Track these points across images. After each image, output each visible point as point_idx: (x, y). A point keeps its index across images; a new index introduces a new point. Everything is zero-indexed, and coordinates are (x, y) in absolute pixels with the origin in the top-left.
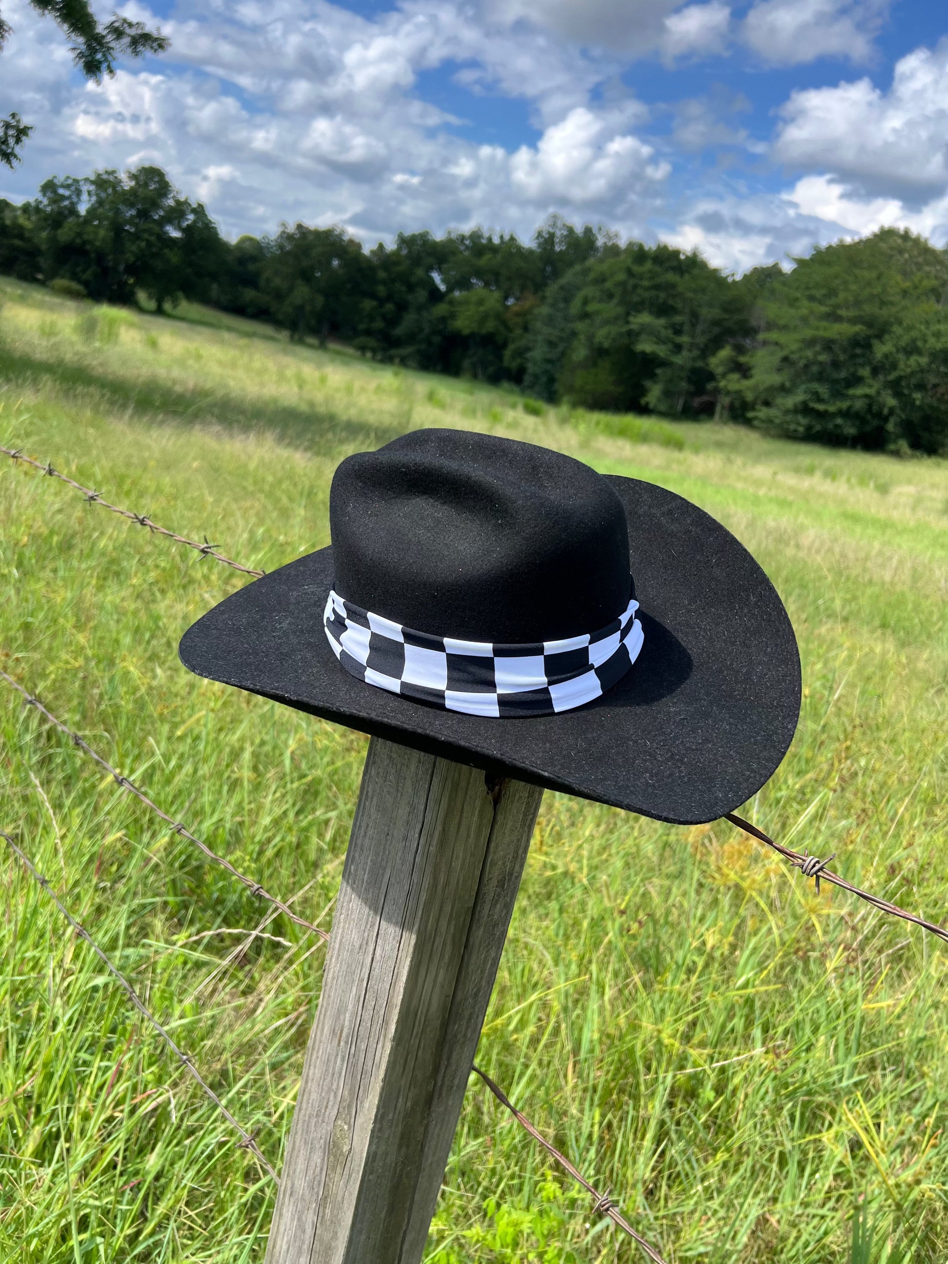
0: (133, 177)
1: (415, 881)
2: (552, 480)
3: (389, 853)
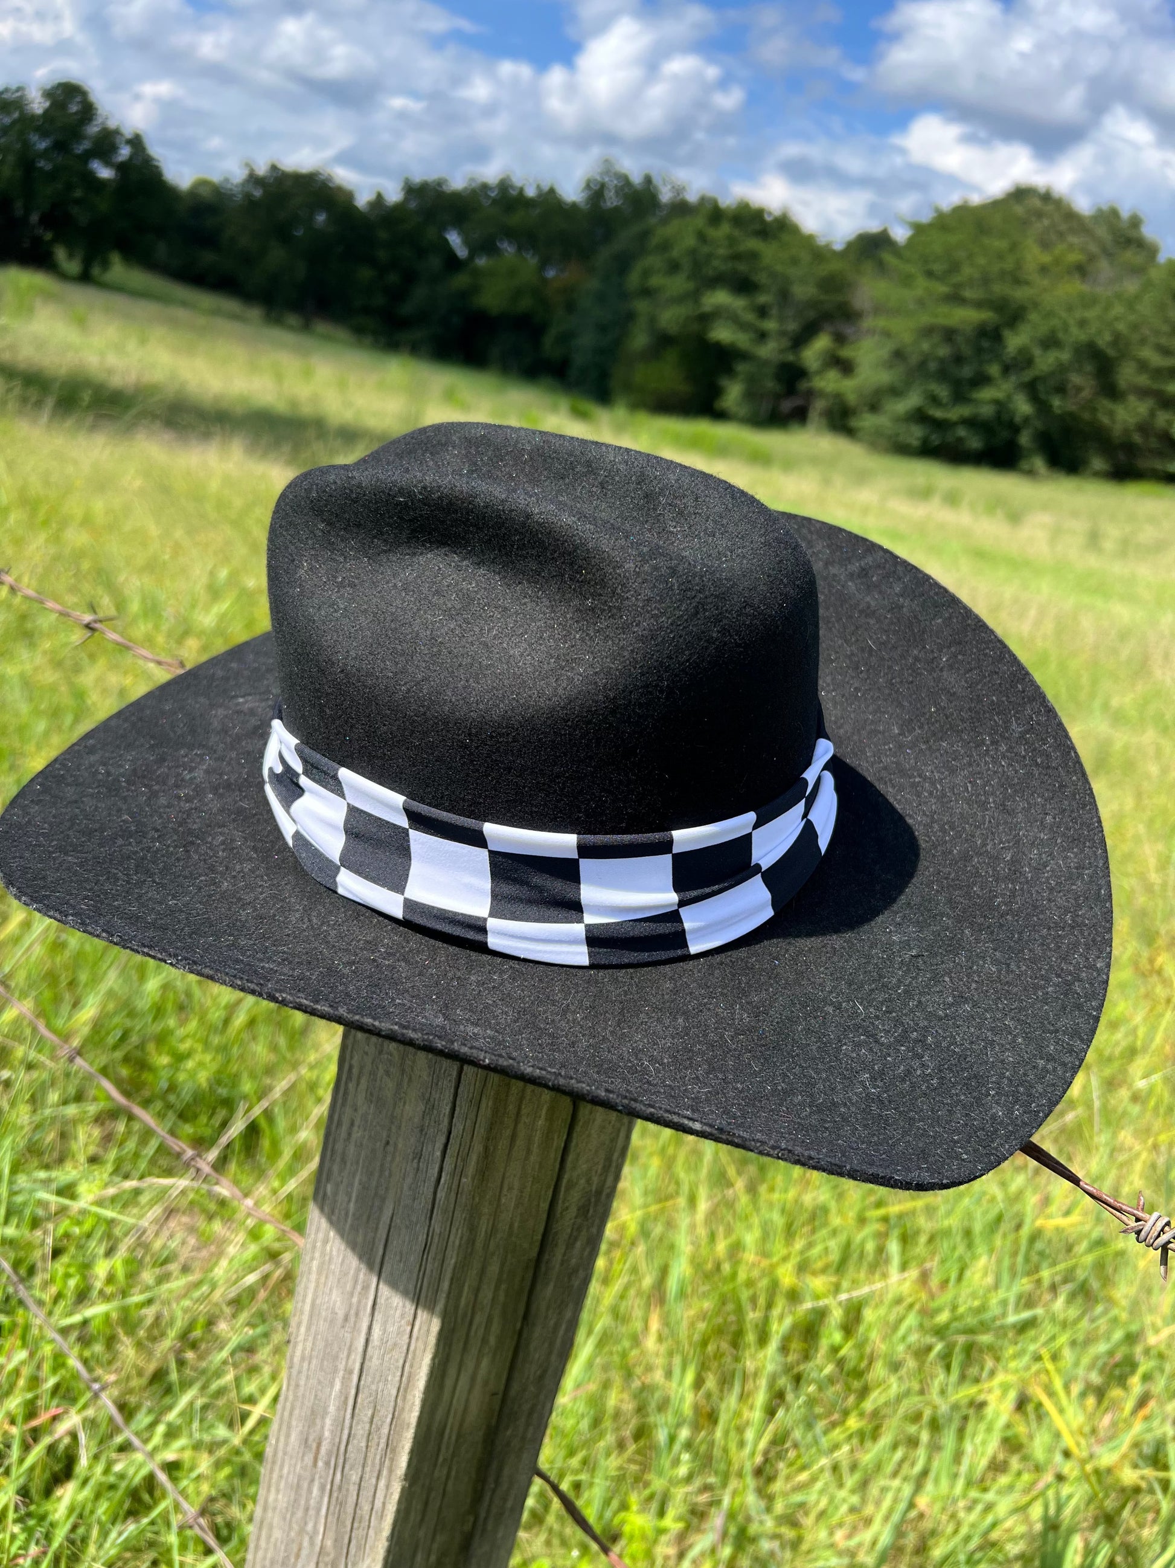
0: (47, 95)
1: (437, 1231)
2: (683, 521)
3: (390, 1175)
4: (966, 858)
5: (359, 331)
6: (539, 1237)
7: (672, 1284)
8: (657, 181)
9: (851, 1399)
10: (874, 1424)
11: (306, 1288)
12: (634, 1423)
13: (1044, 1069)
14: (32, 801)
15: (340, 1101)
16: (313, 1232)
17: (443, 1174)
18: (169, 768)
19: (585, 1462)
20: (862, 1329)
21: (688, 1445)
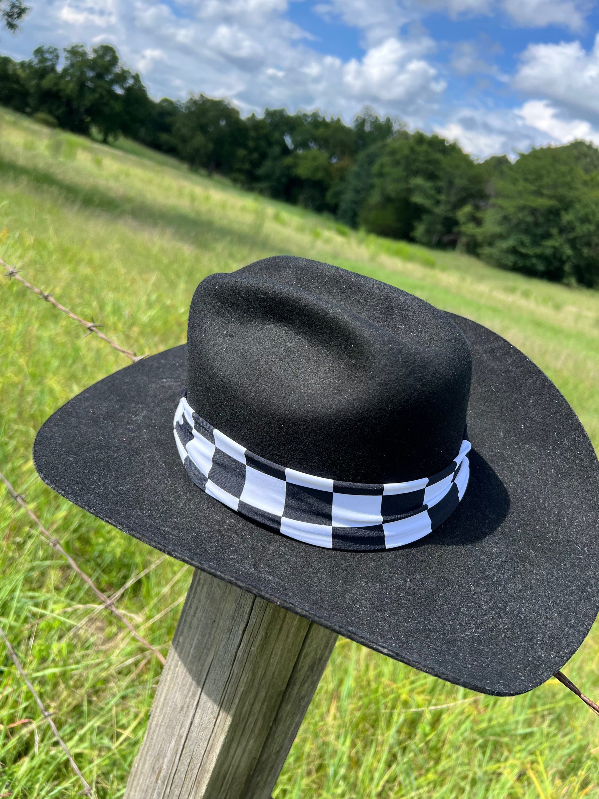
0: (95, 51)
1: (236, 672)
2: (406, 323)
3: (214, 638)
4: (534, 510)
5: (235, 181)
6: (287, 680)
7: (344, 691)
8: (393, 121)
9: (432, 763)
10: (442, 778)
11: (163, 689)
12: (317, 762)
13: (568, 633)
14: (55, 424)
15: (192, 595)
16: (170, 660)
17: (242, 643)
18: (125, 413)
19: (290, 779)
20: (441, 726)
21: (345, 778)
